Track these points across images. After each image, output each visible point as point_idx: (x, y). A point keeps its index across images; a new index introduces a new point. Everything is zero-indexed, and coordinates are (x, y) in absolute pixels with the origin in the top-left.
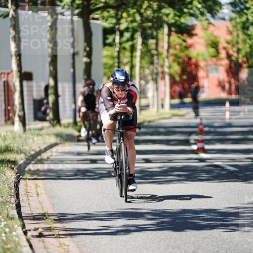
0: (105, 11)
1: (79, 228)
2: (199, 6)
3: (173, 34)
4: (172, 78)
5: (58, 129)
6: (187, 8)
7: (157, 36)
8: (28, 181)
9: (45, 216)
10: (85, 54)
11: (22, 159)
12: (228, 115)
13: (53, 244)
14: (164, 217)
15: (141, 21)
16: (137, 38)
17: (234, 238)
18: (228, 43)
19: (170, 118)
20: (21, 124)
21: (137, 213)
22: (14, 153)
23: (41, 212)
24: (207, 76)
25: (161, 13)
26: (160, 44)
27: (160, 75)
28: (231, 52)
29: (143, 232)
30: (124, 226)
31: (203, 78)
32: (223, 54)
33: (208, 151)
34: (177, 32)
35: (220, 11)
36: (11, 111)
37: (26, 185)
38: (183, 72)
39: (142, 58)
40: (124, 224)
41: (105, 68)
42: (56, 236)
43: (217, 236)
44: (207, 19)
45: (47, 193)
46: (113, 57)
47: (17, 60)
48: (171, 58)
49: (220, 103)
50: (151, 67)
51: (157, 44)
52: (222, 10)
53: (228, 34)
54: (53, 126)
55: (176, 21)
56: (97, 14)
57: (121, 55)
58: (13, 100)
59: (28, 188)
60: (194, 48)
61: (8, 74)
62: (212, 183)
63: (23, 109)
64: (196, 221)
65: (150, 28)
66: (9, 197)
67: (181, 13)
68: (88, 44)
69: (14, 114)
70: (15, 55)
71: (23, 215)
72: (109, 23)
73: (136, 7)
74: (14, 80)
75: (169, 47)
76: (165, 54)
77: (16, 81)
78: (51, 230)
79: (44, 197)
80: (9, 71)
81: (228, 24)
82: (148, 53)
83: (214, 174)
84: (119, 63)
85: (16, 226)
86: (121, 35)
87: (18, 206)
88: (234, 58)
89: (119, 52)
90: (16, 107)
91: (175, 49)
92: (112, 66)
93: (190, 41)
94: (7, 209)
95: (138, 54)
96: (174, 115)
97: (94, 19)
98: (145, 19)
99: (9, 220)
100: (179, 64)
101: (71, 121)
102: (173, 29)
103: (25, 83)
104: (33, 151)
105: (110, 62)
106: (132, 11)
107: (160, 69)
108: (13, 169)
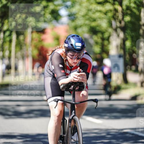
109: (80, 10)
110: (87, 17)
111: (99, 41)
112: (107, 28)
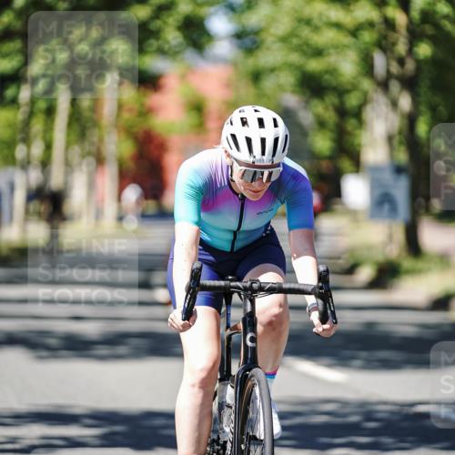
109: (273, 20)
110: (295, 41)
111: (331, 116)
112: (354, 78)
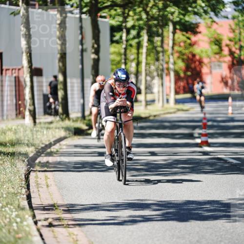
0: (112, 9)
1: (88, 218)
2: (203, 5)
3: (178, 31)
4: (177, 74)
5: (67, 123)
6: (191, 7)
7: (162, 34)
8: (38, 173)
9: (55, 206)
10: (93, 51)
11: (32, 152)
12: (230, 110)
13: (62, 234)
14: (169, 208)
15: (146, 20)
16: (143, 36)
17: (237, 228)
18: (230, 40)
19: (174, 113)
20: (31, 118)
21: (143, 204)
22: (25, 145)
23: (51, 203)
24: (211, 72)
25: (167, 11)
26: (166, 41)
27: (166, 71)
28: (233, 49)
29: (149, 222)
30: (130, 216)
31: (207, 74)
32: (226, 51)
33: (211, 145)
34: (181, 30)
35: (223, 10)
36: (22, 105)
37: (37, 177)
38: (188, 68)
39: (148, 55)
40: (130, 214)
41: (112, 65)
42: (65, 226)
43: (220, 226)
44: (211, 18)
45: (56, 185)
46: (119, 54)
47: (28, 57)
48: (176, 55)
49: (223, 98)
50: (157, 63)
51: (162, 41)
52: (225, 9)
53: (231, 32)
54: (62, 120)
55: (181, 19)
56: (104, 13)
57: (128, 52)
58: (24, 95)
59: (39, 180)
60: (198, 45)
61: (19, 69)
62: (216, 176)
63: (34, 104)
64: (200, 212)
65: (156, 26)
66: (20, 188)
67: (186, 12)
68: (95, 41)
69: (25, 109)
70: (26, 52)
71: (33, 206)
72: (116, 21)
73: (142, 6)
74: (25, 76)
75: (174, 44)
76: (170, 51)
77: (26, 77)
78: (60, 220)
79: (53, 188)
80: (20, 67)
81: (231, 22)
82: (154, 51)
83: (217, 167)
84: (125, 59)
85: (27, 216)
86: (128, 33)
87: (29, 197)
88: (236, 55)
89: (126, 49)
90: (27, 101)
91: (180, 46)
92: (119, 63)
93: (194, 38)
94: (17, 200)
95: (144, 50)
96: (179, 110)
97: (101, 17)
98: (151, 18)
99: (20, 210)
100: (183, 60)
101: (80, 115)
102: (178, 27)
103: (35, 78)
104: (43, 144)
105: (118, 58)
106: (139, 10)
107: (165, 66)
108: (24, 161)
